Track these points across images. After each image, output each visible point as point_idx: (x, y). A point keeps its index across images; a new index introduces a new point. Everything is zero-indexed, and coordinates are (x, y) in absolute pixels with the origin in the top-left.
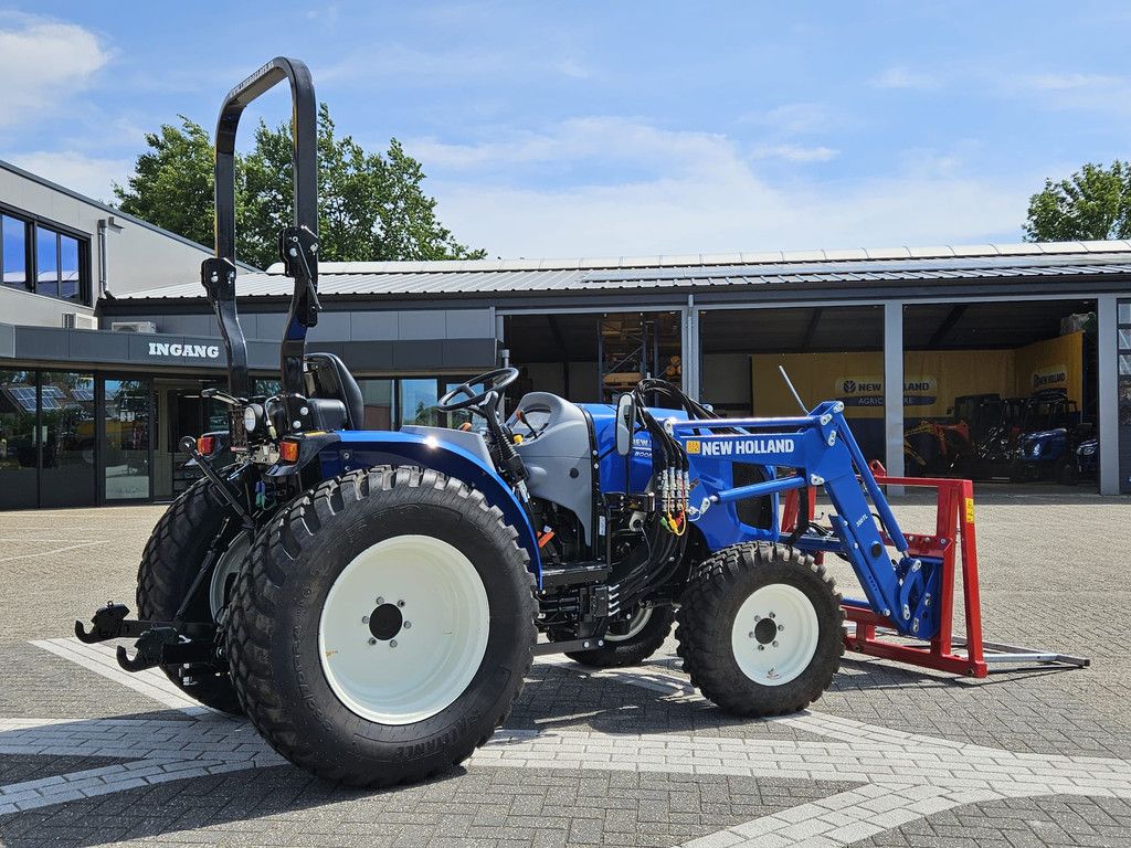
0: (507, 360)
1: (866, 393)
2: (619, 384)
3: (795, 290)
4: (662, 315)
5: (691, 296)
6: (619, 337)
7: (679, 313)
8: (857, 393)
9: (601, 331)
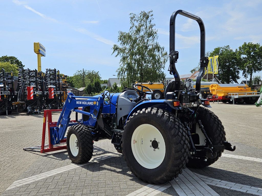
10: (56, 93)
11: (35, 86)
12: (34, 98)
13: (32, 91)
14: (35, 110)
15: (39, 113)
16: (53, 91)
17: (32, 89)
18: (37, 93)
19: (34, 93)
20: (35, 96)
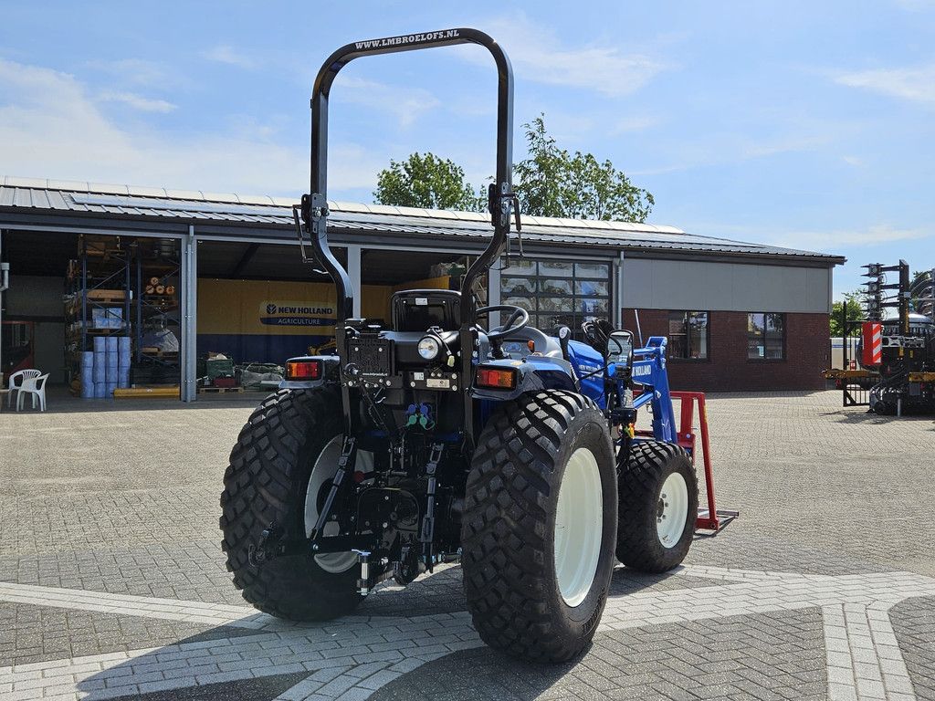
0: (6, 274)
1: (285, 315)
2: (103, 300)
3: (279, 229)
4: (142, 240)
5: (192, 228)
6: (102, 257)
7: (179, 241)
8: (277, 314)
9: (85, 249)
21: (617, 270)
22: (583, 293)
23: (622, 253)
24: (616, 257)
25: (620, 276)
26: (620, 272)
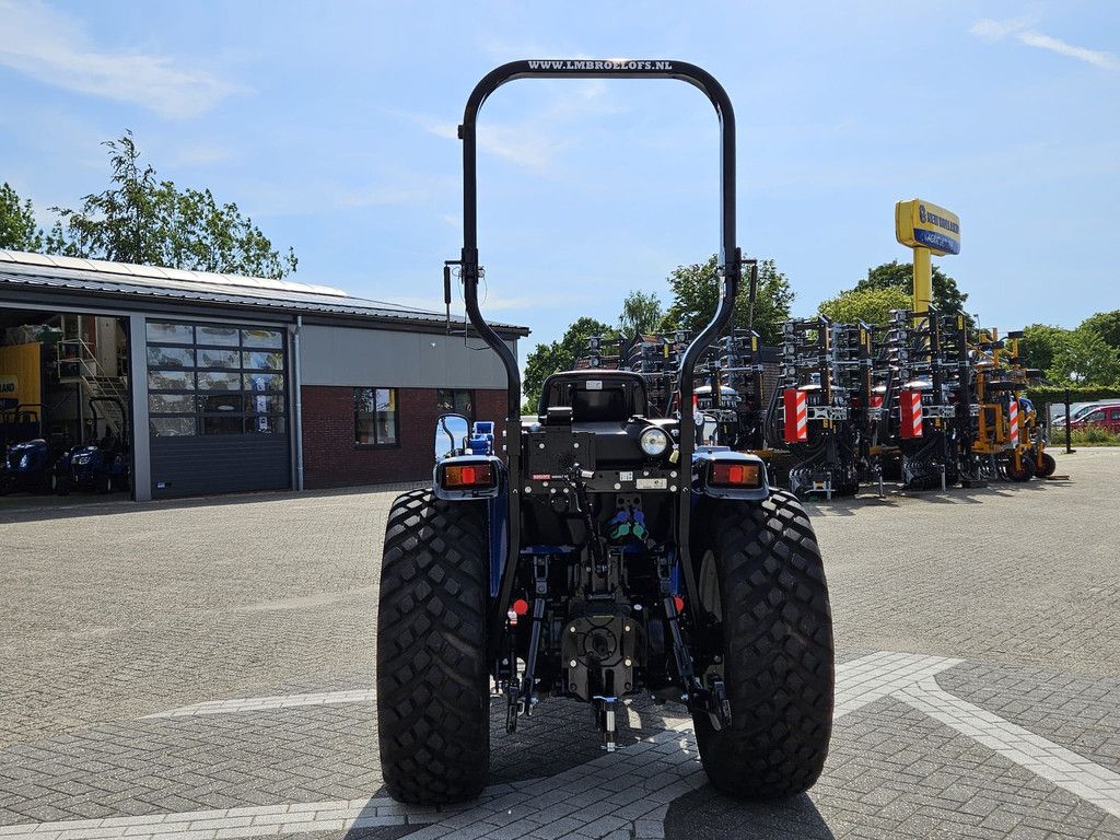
10: (931, 412)
11: (819, 387)
12: (808, 435)
13: (802, 407)
14: (815, 485)
15: (829, 495)
16: (917, 407)
17: (801, 398)
18: (824, 413)
19: (811, 414)
20: (813, 426)
21: (293, 338)
22: (255, 367)
23: (300, 318)
24: (290, 322)
25: (297, 346)
26: (297, 341)
